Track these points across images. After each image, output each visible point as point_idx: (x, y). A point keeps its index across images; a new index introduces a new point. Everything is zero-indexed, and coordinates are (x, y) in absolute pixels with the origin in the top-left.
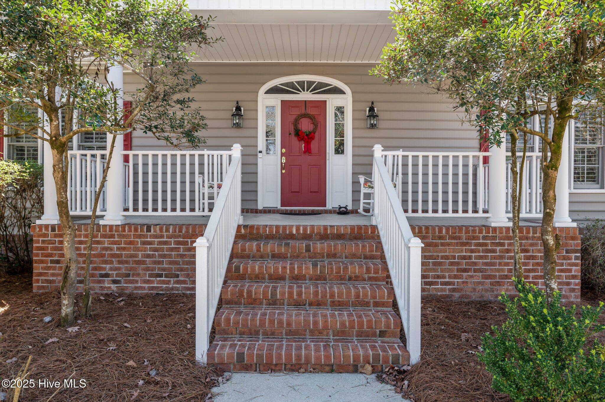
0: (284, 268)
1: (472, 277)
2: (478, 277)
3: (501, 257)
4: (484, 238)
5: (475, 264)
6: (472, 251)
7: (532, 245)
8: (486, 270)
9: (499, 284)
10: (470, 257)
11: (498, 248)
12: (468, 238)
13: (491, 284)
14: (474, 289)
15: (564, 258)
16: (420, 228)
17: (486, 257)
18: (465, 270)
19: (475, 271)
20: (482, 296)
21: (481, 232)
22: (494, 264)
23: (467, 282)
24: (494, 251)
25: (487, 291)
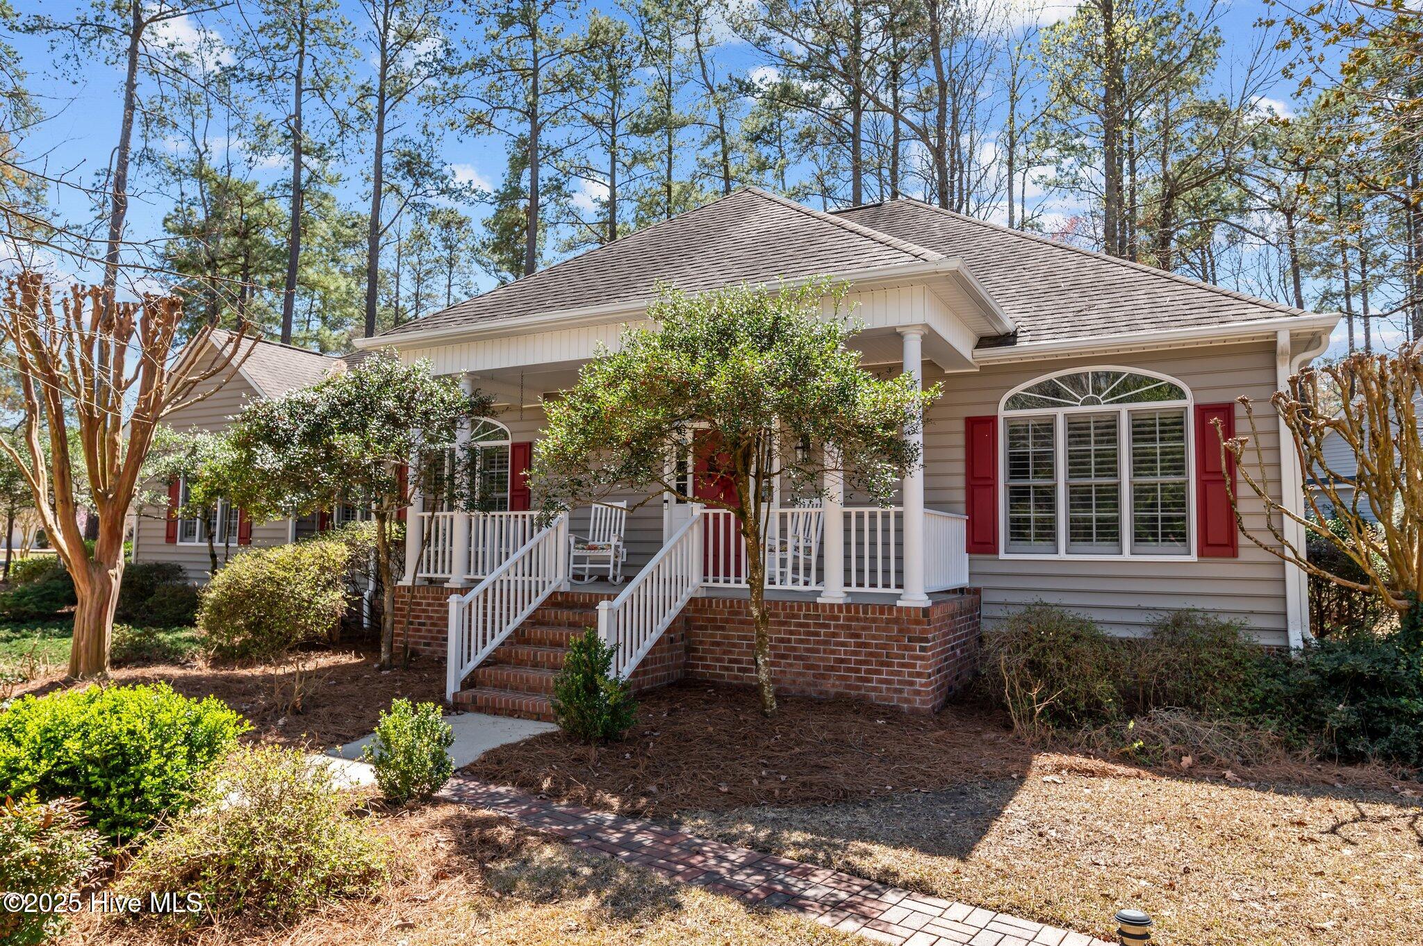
0: (561, 634)
1: (790, 665)
2: (799, 666)
3: (826, 643)
4: (806, 617)
5: (794, 649)
6: (791, 633)
7: (864, 628)
8: (809, 658)
9: (823, 676)
10: (789, 641)
11: (822, 631)
12: (786, 616)
13: (814, 676)
14: (794, 682)
15: (906, 648)
16: (732, 602)
17: (808, 641)
18: (783, 657)
19: (796, 658)
20: (803, 691)
21: (800, 609)
22: (817, 651)
23: (785, 672)
24: (818, 634)
25: (809, 684)
